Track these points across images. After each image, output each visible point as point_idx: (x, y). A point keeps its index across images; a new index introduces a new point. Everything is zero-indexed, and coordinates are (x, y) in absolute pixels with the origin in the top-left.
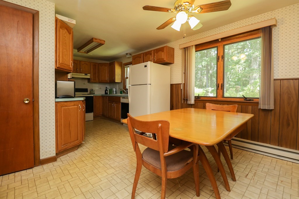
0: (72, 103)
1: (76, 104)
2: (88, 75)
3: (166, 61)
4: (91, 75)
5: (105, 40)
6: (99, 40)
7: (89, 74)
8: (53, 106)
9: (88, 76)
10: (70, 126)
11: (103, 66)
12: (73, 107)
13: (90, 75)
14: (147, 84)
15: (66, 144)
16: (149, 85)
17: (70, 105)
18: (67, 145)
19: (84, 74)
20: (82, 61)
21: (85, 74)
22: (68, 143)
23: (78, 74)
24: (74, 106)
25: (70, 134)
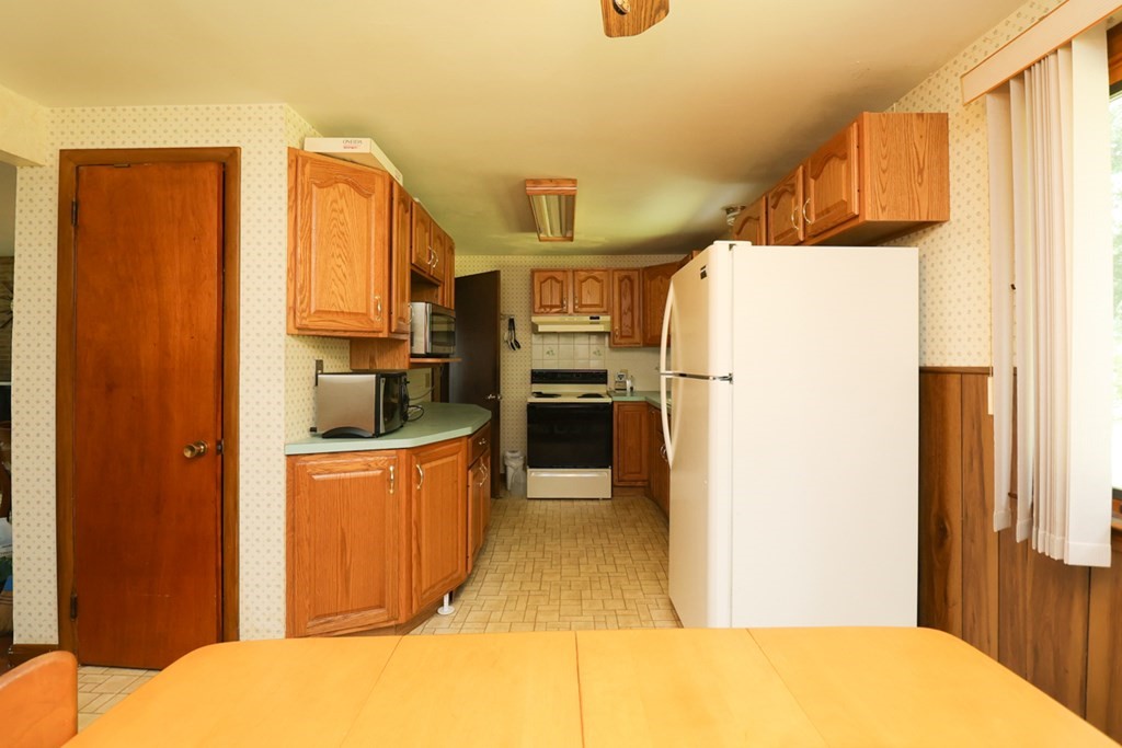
0: (359, 460)
1: (372, 464)
2: (602, 318)
3: (860, 220)
4: (613, 319)
5: (573, 177)
6: (551, 181)
7: (605, 313)
8: (279, 472)
9: (603, 323)
10: (344, 550)
11: (659, 277)
12: (362, 474)
13: (608, 318)
14: (707, 378)
15: (329, 615)
16: (718, 381)
17: (348, 468)
18: (329, 622)
19: (587, 318)
20: (582, 270)
21: (591, 318)
22: (337, 614)
23: (567, 318)
24: (367, 470)
25: (347, 580)
